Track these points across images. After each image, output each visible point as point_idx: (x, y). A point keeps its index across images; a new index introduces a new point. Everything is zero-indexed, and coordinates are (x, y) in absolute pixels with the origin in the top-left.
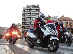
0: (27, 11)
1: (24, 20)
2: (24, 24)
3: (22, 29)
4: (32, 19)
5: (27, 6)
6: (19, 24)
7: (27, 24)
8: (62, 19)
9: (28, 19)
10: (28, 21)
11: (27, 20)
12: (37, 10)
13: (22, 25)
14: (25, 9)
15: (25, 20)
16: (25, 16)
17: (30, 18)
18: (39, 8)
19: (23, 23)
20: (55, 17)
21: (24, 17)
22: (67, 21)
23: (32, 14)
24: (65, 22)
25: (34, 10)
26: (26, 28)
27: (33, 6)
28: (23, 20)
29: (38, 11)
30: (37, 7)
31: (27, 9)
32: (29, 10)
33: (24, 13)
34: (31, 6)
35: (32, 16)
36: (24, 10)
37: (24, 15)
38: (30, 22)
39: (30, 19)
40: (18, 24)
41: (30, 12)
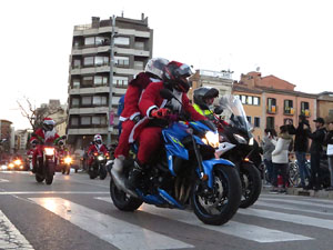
0: (95, 46)
1: (77, 83)
2: (75, 102)
3: (70, 127)
4: (115, 82)
5: (95, 20)
6: (54, 103)
7: (92, 106)
8: (251, 84)
9: (97, 80)
10: (98, 90)
11: (91, 84)
12: (138, 39)
13: (71, 106)
14: (85, 33)
15: (82, 86)
16: (83, 66)
17: (106, 74)
19: (72, 97)
20: (221, 75)
21: (77, 72)
22: (274, 96)
23: (115, 59)
24: (264, 97)
25: (126, 42)
26: (85, 121)
27: (122, 22)
28: (72, 86)
29: (141, 45)
31: (94, 36)
32: (99, 40)
33: (78, 52)
34: (114, 23)
35: (118, 66)
36: (79, 40)
37: (77, 62)
38: (106, 95)
39: (105, 80)
40: (51, 101)
41: (106, 49)
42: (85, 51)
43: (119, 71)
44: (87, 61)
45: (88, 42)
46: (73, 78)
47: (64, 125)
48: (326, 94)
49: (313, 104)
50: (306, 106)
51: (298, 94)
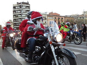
1: (15, 17)
2: (15, 20)
3: (14, 26)
4: (23, 16)
5: (18, 3)
7: (18, 21)
8: (51, 15)
9: (19, 16)
10: (19, 18)
11: (18, 17)
12: (27, 7)
13: (14, 21)
14: (16, 6)
15: (16, 17)
16: (16, 13)
17: (21, 14)
18: (29, 5)
19: (14, 20)
20: (45, 13)
21: (14, 14)
22: (56, 17)
24: (54, 17)
25: (25, 7)
27: (23, 3)
28: (14, 17)
29: (28, 8)
30: (27, 3)
31: (18, 6)
32: (19, 7)
33: (14, 10)
34: (21, 3)
35: (23, 12)
36: (14, 7)
37: (14, 12)
38: (21, 19)
39: (21, 16)
40: (10, 20)
42: (16, 10)
43: (23, 14)
44: (16, 12)
45: (16, 8)
46: (14, 15)
47: (13, 25)
48: (66, 16)
49: (64, 18)
50: (62, 18)
51: (61, 16)
